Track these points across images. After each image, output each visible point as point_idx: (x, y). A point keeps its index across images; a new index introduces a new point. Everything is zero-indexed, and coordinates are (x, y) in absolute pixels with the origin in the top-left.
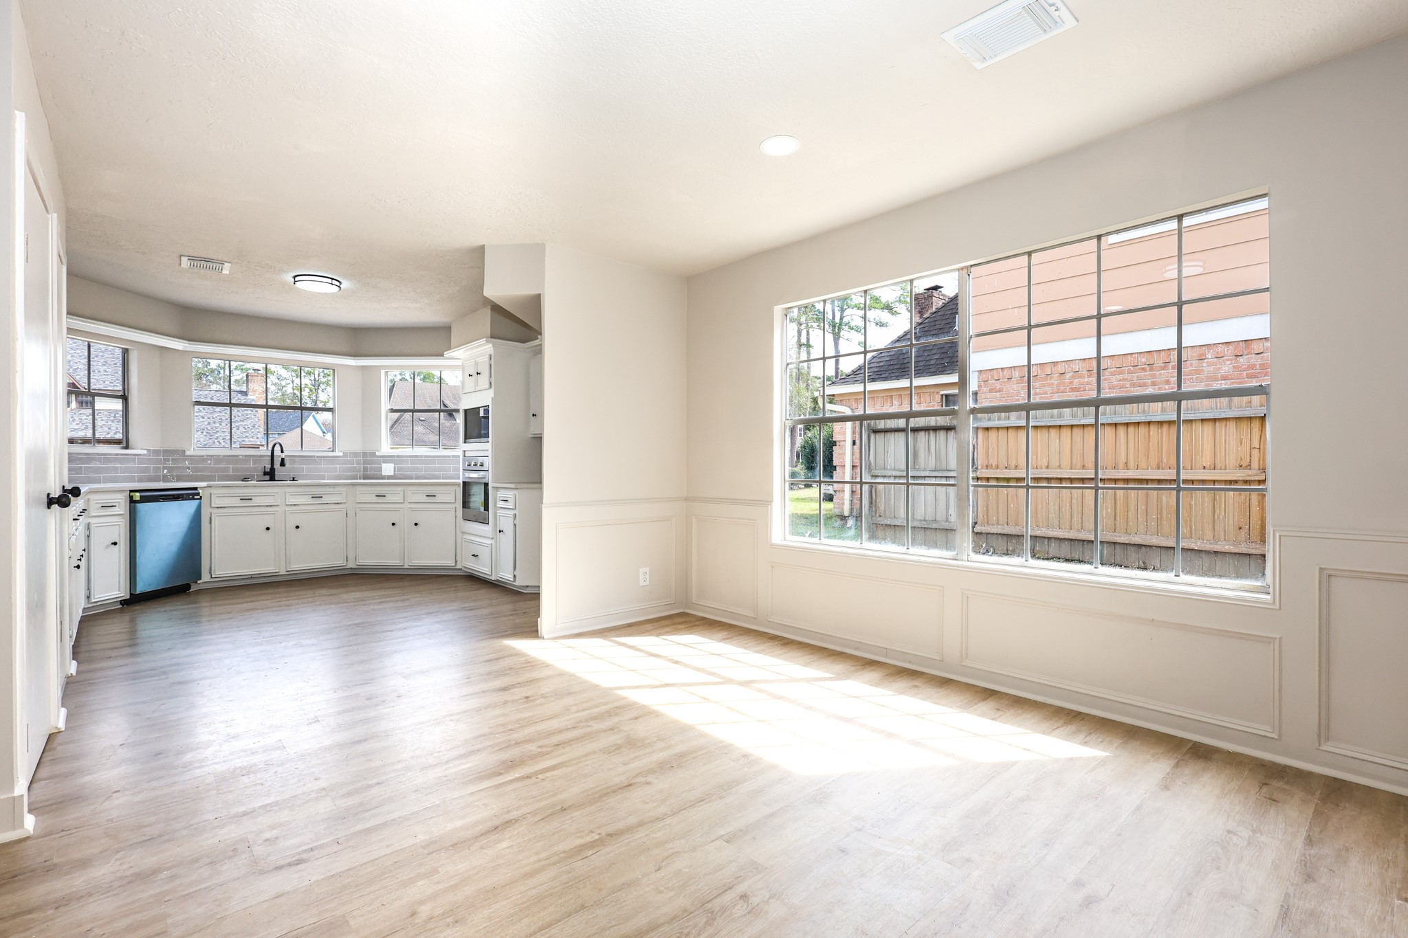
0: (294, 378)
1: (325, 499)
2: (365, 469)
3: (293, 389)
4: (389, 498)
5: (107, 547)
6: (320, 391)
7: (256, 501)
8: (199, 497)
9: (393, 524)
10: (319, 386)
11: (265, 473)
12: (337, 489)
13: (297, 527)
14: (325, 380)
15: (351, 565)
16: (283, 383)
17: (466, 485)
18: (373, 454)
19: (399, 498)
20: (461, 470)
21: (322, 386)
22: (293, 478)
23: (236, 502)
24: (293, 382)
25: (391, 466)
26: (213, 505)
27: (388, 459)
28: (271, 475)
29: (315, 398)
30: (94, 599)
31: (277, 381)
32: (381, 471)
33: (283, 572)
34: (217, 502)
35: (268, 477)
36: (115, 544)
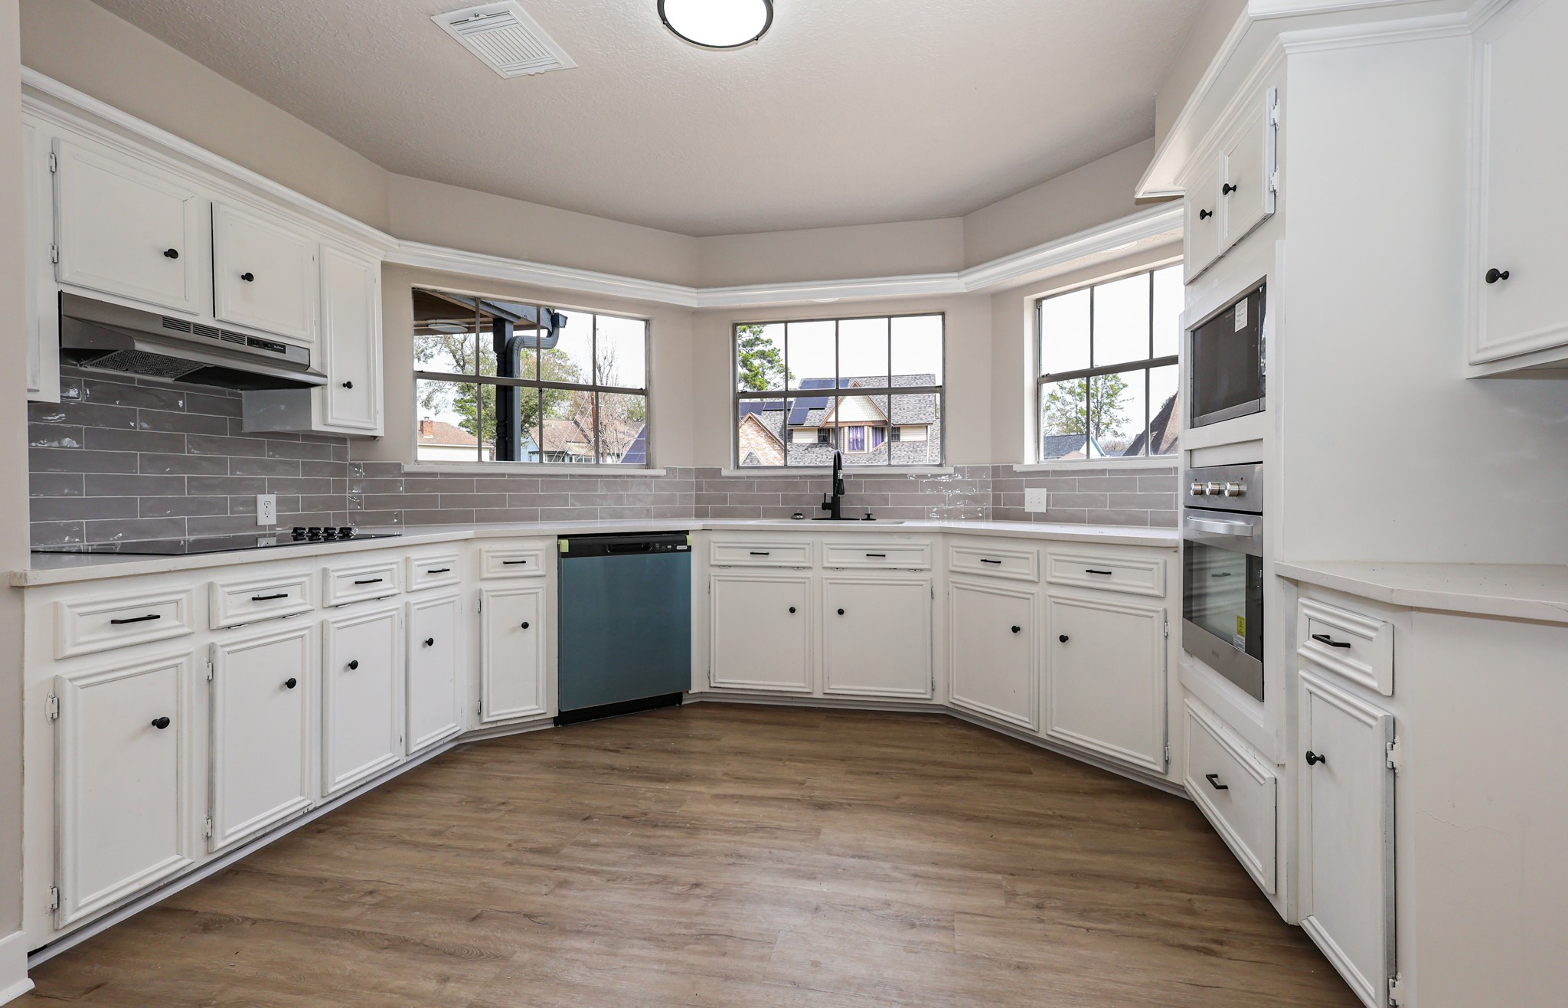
0: (1078, 402)
1: (890, 561)
2: (996, 500)
3: (1077, 413)
4: (1006, 569)
5: (514, 630)
6: (1102, 413)
7: (775, 559)
8: (685, 548)
9: (1015, 629)
10: (1101, 407)
11: (825, 506)
12: (916, 540)
13: (841, 612)
14: (1109, 400)
15: (939, 700)
16: (1068, 408)
17: (1192, 549)
18: (1008, 469)
19: (1026, 570)
20: (1181, 508)
21: (1105, 408)
22: (869, 515)
23: (744, 558)
24: (1076, 406)
25: (1043, 492)
26: (713, 562)
27: (1037, 477)
28: (833, 509)
29: (1097, 421)
30: (489, 717)
31: (1062, 407)
32: (1024, 505)
33: (818, 694)
34: (719, 556)
35: (828, 513)
36: (525, 626)
